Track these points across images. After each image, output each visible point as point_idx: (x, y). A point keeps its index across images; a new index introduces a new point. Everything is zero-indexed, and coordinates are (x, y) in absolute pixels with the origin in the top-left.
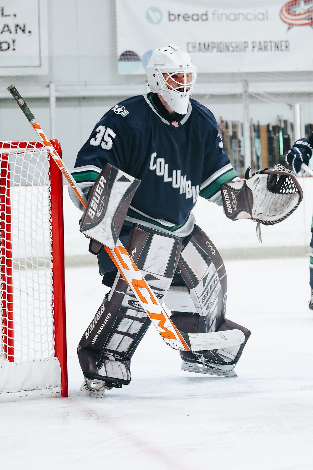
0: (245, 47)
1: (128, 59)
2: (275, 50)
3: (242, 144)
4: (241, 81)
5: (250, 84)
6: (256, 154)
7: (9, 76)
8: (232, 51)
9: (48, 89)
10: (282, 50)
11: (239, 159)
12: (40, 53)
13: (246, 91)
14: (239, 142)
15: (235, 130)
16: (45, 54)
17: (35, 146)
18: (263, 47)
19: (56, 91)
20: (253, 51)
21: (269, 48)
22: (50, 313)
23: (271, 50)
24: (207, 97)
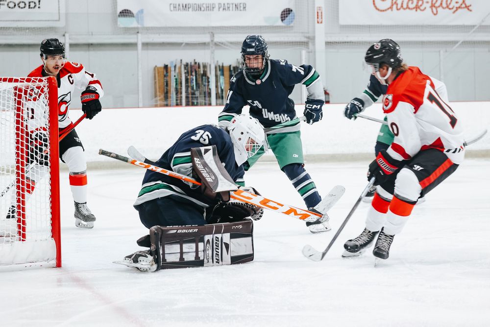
0: (213, 8)
1: (124, 15)
2: (236, 10)
3: (210, 80)
4: (209, 33)
5: (215, 35)
6: (221, 88)
7: (34, 28)
8: (203, 11)
9: (63, 37)
10: (240, 10)
11: (208, 91)
12: (59, 10)
13: (212, 41)
14: (208, 78)
15: (206, 69)
16: (63, 11)
17: (37, 81)
18: (226, 8)
19: (70, 39)
20: (219, 10)
21: (231, 8)
22: (48, 205)
23: (233, 10)
24: (184, 44)
